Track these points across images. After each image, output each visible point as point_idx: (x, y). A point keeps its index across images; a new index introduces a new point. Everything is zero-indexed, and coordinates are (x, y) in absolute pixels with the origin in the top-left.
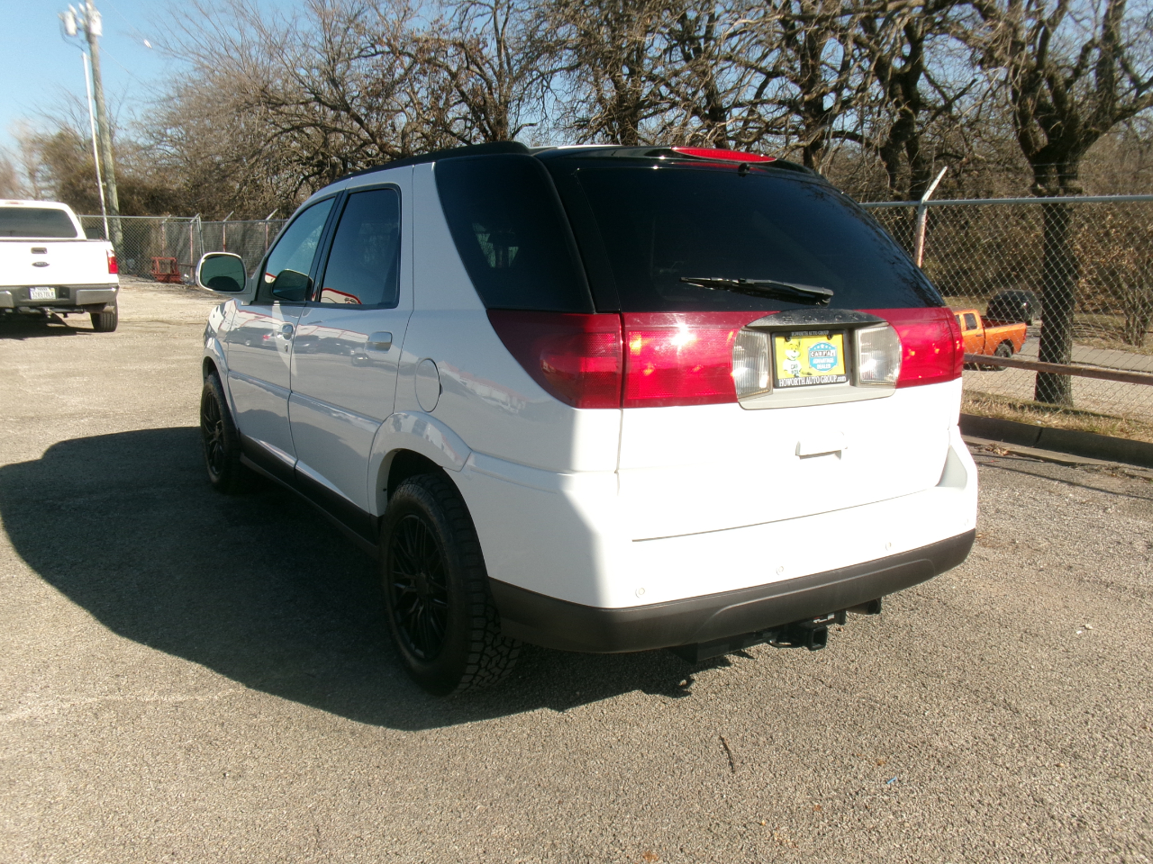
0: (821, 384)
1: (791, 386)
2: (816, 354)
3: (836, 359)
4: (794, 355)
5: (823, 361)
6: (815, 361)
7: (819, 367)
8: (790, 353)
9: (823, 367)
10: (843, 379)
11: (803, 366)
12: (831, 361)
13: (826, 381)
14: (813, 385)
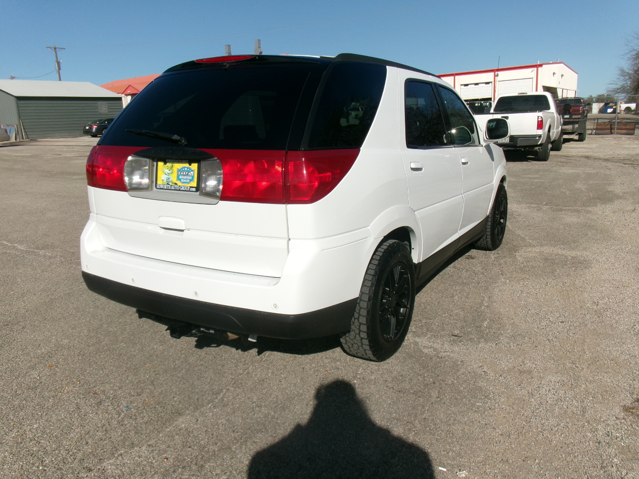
0: (179, 190)
1: (163, 189)
2: (182, 173)
3: (193, 177)
4: (169, 172)
5: (185, 177)
6: (180, 177)
7: (182, 180)
8: (167, 171)
9: (185, 181)
10: (194, 189)
11: (174, 178)
12: (191, 178)
13: (182, 189)
14: (175, 190)
